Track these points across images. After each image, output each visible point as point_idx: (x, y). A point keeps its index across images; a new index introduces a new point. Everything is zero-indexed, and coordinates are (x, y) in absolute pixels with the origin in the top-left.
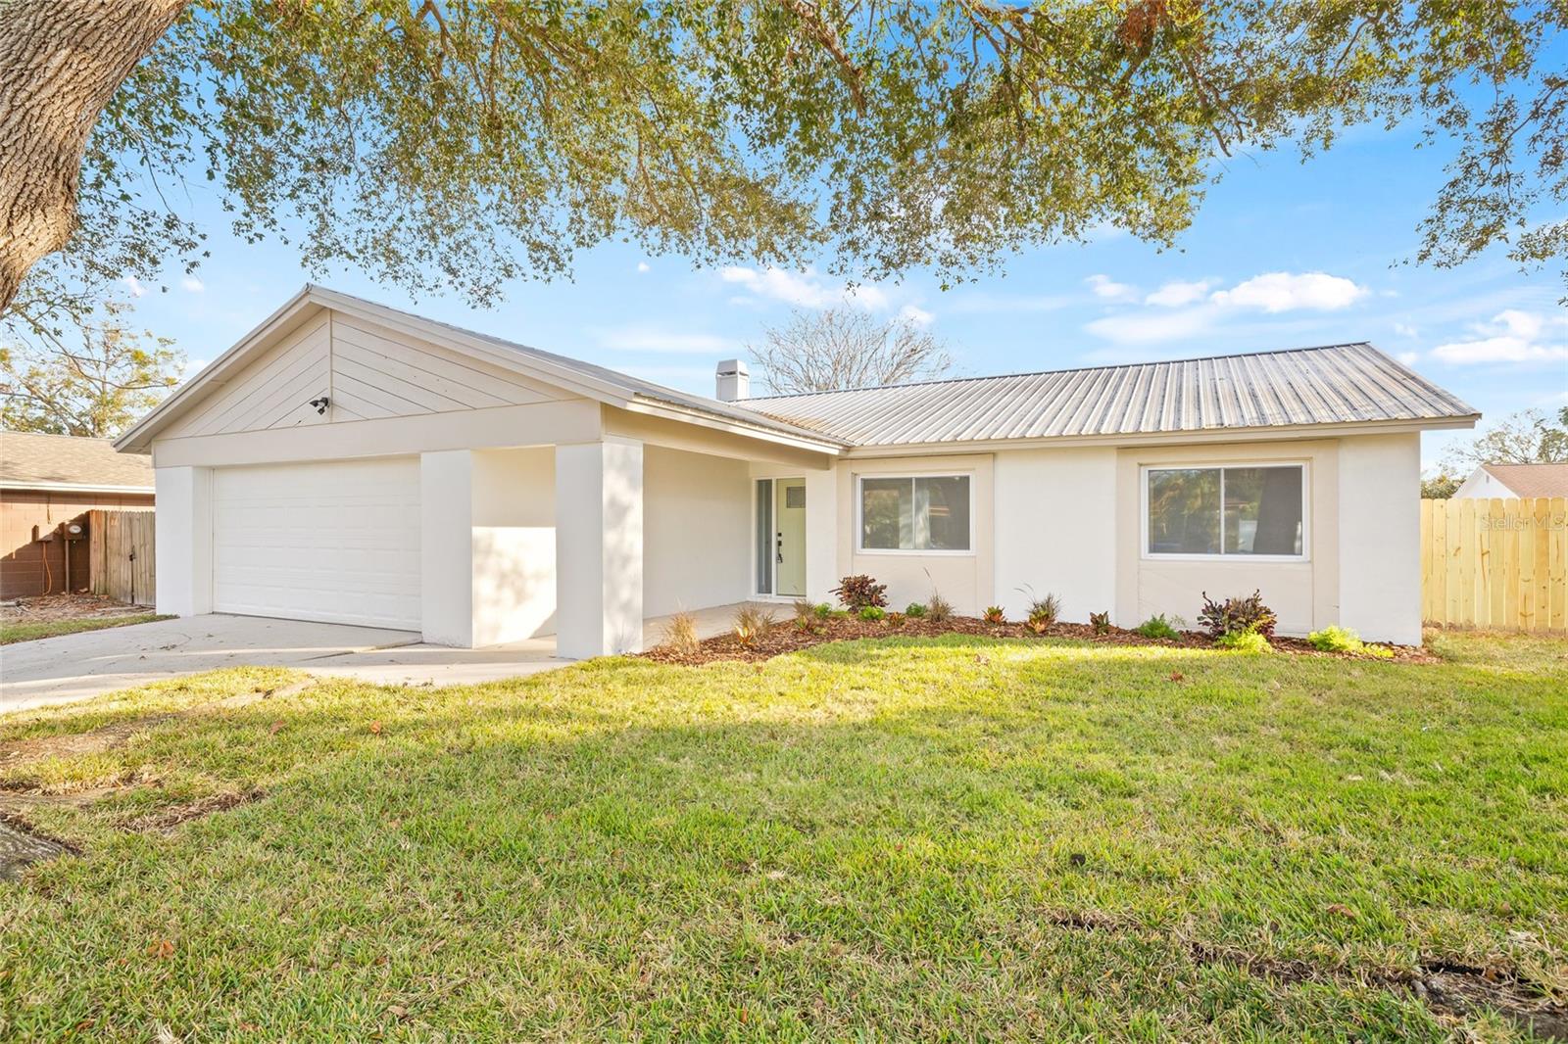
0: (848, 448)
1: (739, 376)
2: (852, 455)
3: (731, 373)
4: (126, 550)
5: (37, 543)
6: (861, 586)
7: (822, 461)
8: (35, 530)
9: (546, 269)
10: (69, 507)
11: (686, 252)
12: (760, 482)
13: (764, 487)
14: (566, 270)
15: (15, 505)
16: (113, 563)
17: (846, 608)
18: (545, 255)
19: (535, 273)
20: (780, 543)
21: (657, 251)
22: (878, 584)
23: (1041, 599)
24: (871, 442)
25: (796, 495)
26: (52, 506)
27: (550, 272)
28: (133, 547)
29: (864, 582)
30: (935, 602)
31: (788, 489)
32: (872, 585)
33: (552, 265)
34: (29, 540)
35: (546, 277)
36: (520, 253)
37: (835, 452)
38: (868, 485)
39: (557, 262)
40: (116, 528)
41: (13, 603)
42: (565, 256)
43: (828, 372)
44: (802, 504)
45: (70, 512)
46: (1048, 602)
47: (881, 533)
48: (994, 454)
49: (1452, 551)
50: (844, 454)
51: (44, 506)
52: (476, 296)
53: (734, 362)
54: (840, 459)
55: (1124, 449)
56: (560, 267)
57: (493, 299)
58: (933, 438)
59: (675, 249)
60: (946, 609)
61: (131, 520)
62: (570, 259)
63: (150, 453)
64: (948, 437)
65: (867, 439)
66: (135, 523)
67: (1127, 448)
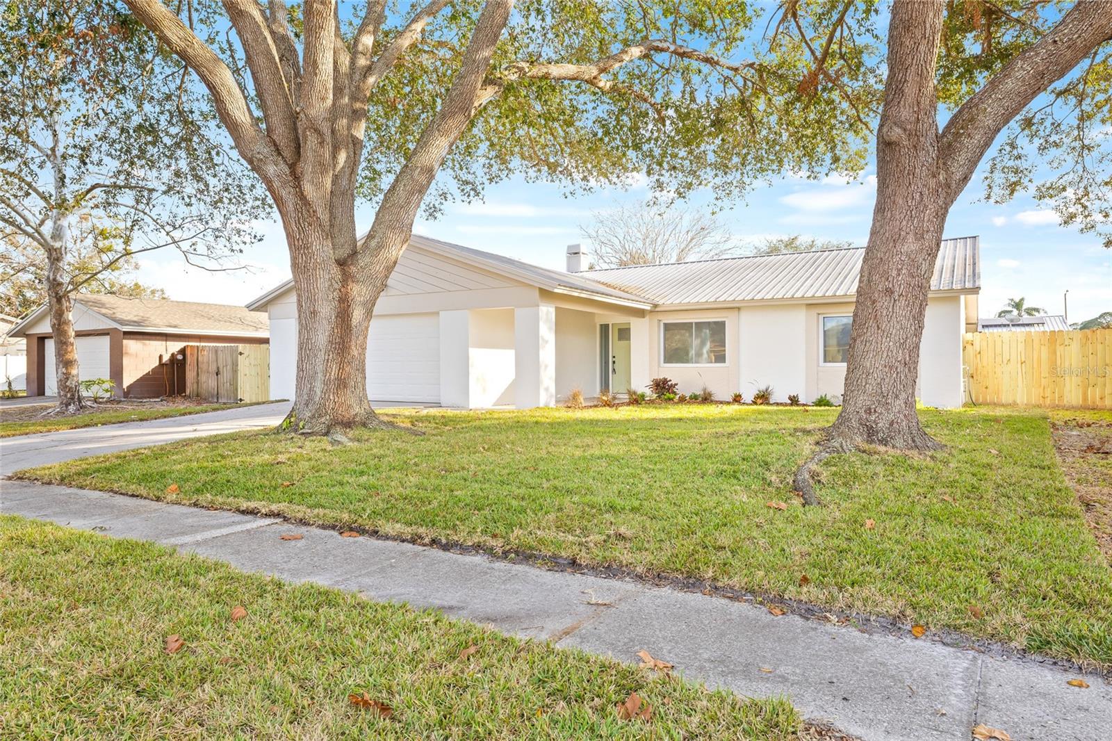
0: (656, 306)
1: (582, 255)
2: (657, 309)
3: (576, 253)
4: (213, 368)
5: (161, 365)
6: (664, 384)
7: (641, 313)
8: (161, 357)
9: (469, 196)
10: (176, 343)
11: (552, 181)
12: (601, 325)
13: (605, 329)
14: (481, 196)
15: (147, 342)
16: (203, 378)
17: (655, 396)
18: (469, 187)
19: (463, 198)
20: (614, 362)
21: (533, 180)
22: (673, 382)
23: (763, 388)
24: (669, 302)
25: (624, 333)
26: (168, 343)
27: (471, 198)
28: (218, 368)
29: (665, 381)
30: (705, 390)
31: (619, 330)
32: (670, 383)
33: (472, 193)
34: (157, 364)
35: (468, 200)
36: (453, 186)
37: (649, 308)
38: (668, 327)
39: (476, 191)
40: (205, 357)
41: (159, 400)
42: (480, 187)
43: (640, 244)
44: (629, 339)
45: (175, 347)
46: (767, 390)
47: (675, 354)
48: (739, 309)
49: (1005, 361)
50: (653, 309)
51: (164, 343)
52: (428, 213)
53: (578, 246)
54: (651, 312)
55: (809, 305)
56: (477, 194)
57: (438, 215)
58: (704, 300)
59: (545, 180)
60: (710, 395)
61: (216, 351)
62: (483, 189)
63: (267, 312)
64: (712, 300)
65: (665, 301)
66: (219, 352)
67: (812, 305)
